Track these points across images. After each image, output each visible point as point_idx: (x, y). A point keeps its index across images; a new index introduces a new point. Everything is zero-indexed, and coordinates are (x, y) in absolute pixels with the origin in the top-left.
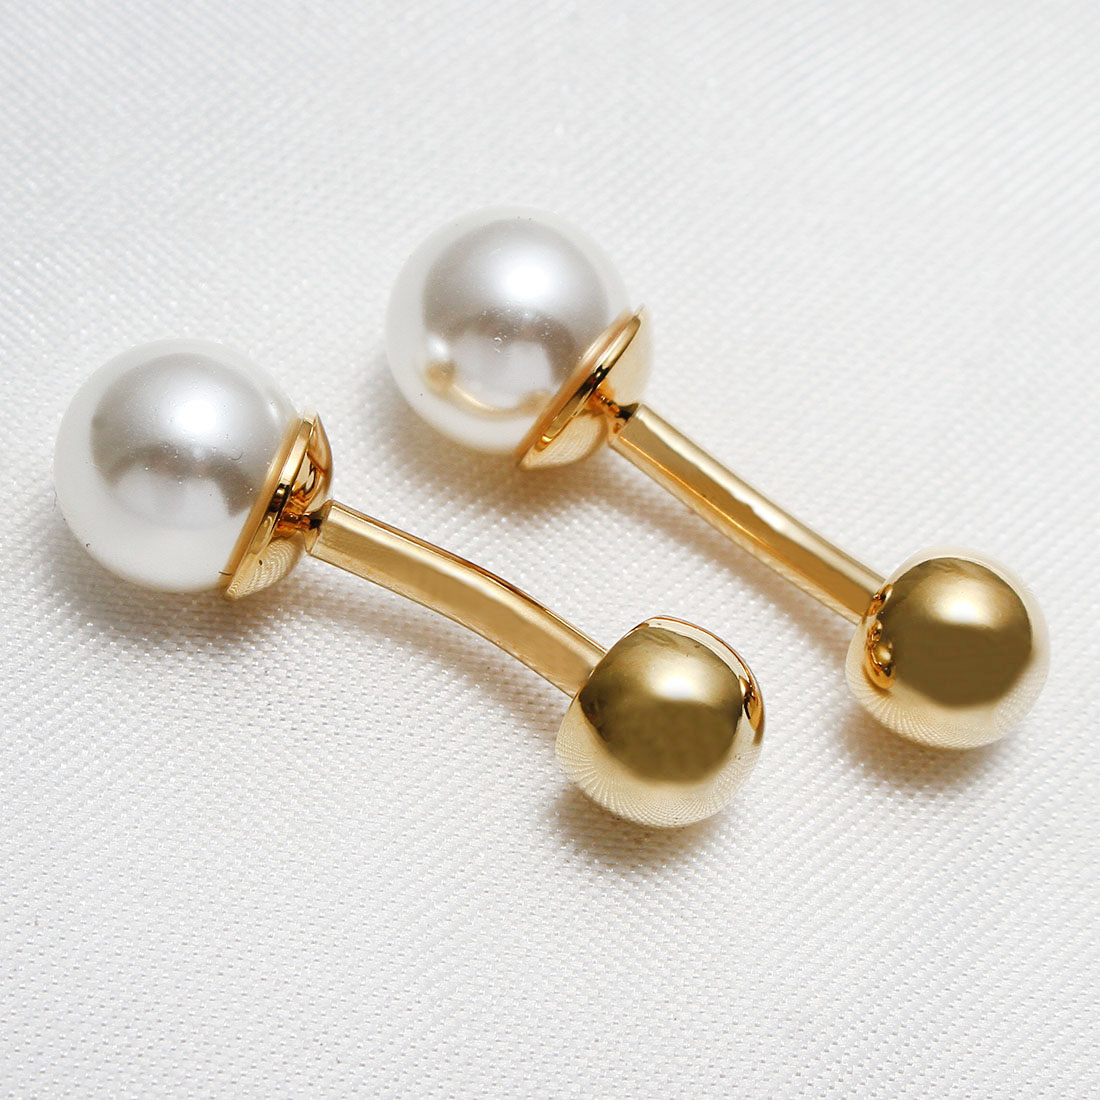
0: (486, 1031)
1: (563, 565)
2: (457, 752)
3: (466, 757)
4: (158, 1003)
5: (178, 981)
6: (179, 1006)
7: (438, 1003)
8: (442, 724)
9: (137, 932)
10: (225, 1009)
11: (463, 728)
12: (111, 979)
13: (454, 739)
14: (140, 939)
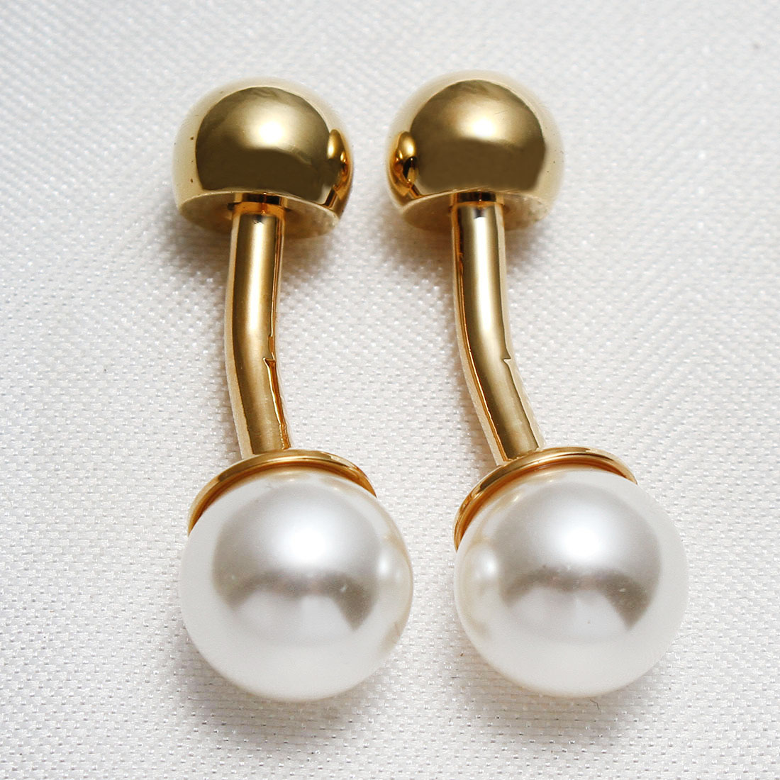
0: (734, 764)
1: (756, 334)
2: (680, 514)
3: (689, 518)
4: (441, 772)
5: (457, 751)
6: (460, 773)
7: (689, 744)
8: (664, 490)
9: (415, 710)
10: (500, 773)
11: (683, 492)
12: (398, 754)
13: (676, 502)
14: (419, 716)
